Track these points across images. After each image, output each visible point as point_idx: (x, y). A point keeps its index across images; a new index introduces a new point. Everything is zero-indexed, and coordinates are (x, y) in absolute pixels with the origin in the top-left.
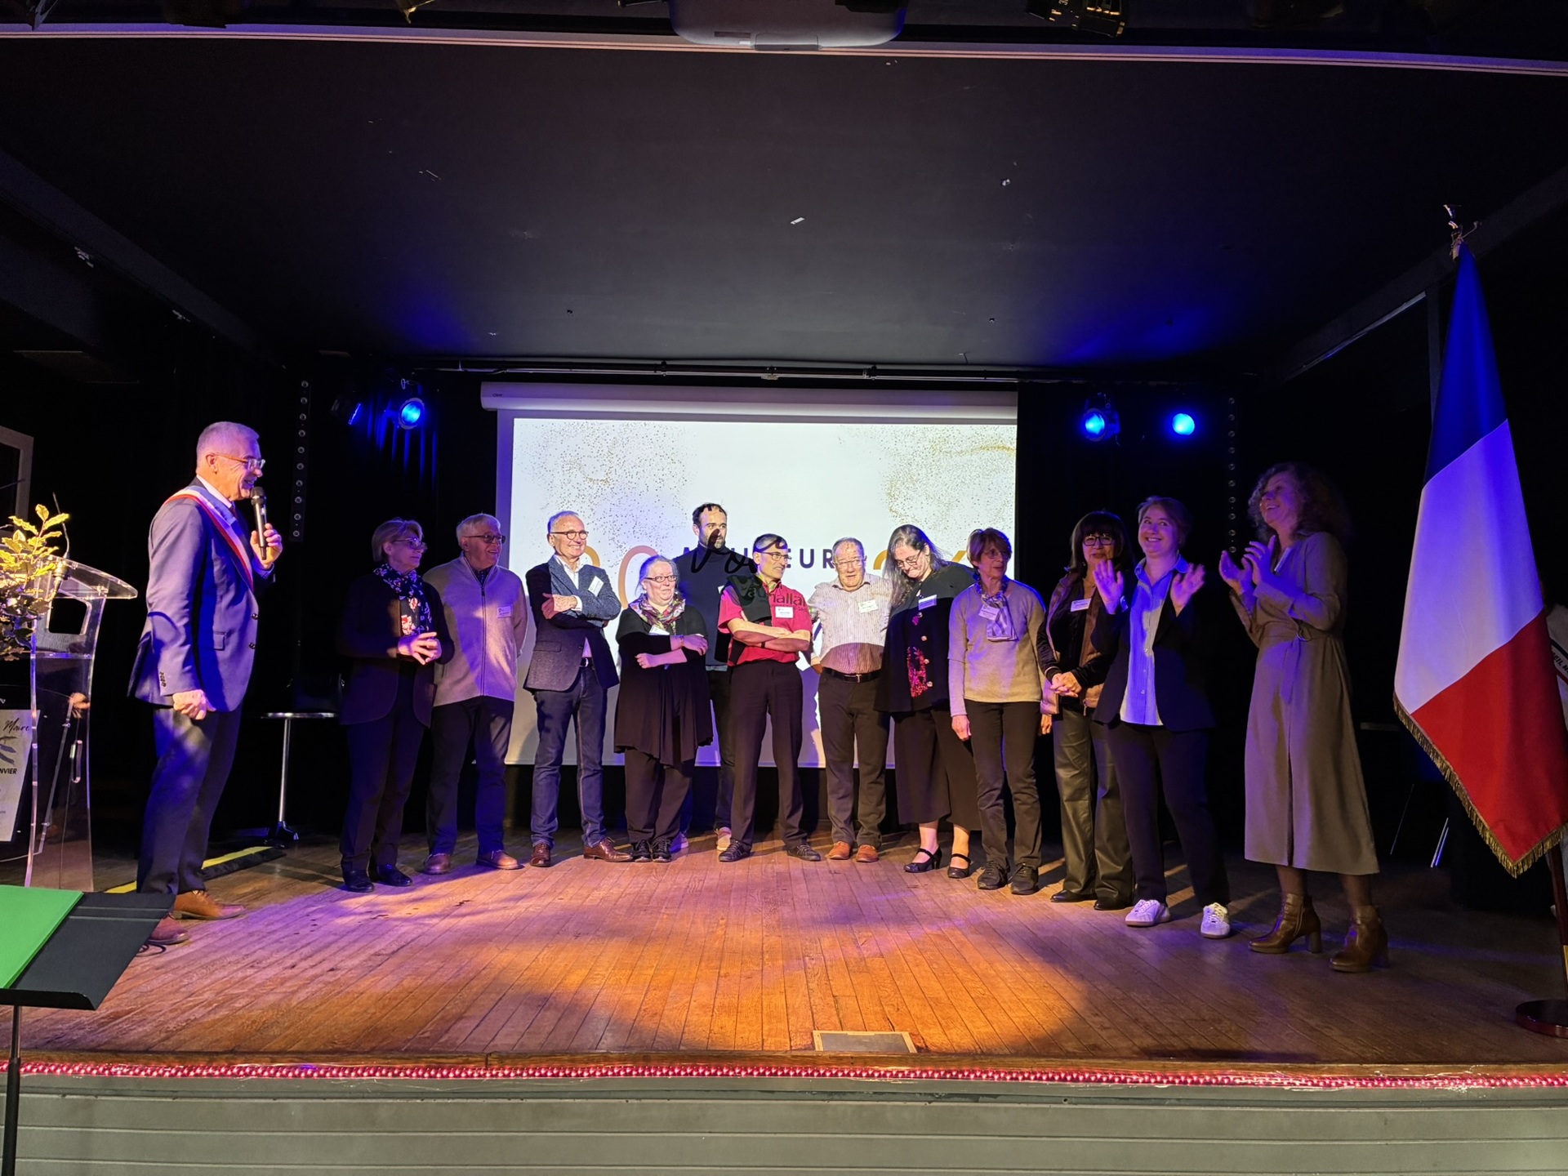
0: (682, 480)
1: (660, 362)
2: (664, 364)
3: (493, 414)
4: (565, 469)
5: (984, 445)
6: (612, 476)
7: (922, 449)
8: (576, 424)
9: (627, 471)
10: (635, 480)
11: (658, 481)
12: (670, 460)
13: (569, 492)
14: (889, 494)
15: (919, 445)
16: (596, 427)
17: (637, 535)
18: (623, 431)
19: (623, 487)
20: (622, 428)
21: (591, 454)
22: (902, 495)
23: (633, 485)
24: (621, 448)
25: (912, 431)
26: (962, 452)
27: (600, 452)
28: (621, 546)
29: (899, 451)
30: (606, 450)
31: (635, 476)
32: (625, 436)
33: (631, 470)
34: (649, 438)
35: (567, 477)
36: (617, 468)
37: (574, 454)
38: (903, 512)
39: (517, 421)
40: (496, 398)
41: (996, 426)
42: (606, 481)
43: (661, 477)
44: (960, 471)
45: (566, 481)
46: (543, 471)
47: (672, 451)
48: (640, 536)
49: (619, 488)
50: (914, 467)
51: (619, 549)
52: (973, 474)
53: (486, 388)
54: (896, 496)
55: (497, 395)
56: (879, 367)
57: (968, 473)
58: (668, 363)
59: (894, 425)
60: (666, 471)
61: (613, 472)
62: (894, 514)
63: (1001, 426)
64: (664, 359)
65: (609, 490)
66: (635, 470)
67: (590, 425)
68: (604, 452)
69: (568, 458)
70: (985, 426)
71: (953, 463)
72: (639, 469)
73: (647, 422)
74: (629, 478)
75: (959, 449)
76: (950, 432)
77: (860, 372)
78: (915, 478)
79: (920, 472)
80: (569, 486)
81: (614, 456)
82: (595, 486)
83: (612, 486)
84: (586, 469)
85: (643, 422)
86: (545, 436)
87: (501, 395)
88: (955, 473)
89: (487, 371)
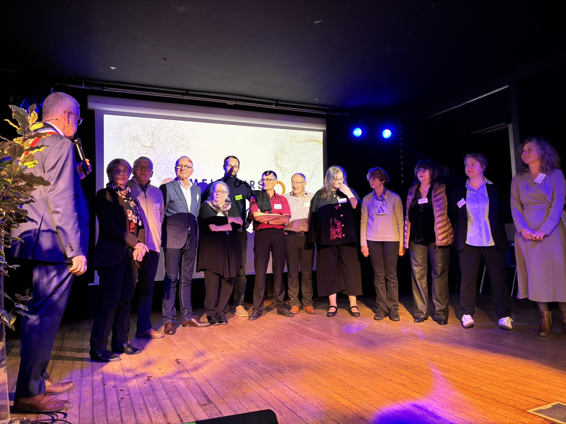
0: (187, 148)
1: (185, 92)
2: (187, 93)
3: (93, 112)
4: (131, 141)
5: (310, 139)
6: (154, 145)
7: (287, 139)
8: (136, 119)
9: (161, 143)
10: (165, 147)
11: (176, 148)
12: (181, 139)
13: (133, 152)
14: (275, 158)
15: (286, 138)
16: (146, 121)
17: (167, 173)
18: (159, 124)
19: (160, 150)
20: (158, 123)
21: (144, 134)
22: (280, 158)
23: (164, 149)
24: (158, 132)
25: (283, 132)
26: (302, 141)
27: (148, 133)
28: (160, 178)
29: (278, 140)
30: (151, 133)
31: (165, 145)
32: (160, 127)
33: (163, 142)
34: (171, 128)
35: (132, 144)
36: (157, 141)
37: (135, 133)
38: (281, 166)
39: (105, 116)
40: (96, 103)
41: (314, 132)
42: (152, 147)
43: (178, 146)
44: (301, 150)
45: (132, 146)
46: (120, 141)
47: (182, 134)
48: (169, 173)
49: (158, 150)
50: (284, 147)
51: (159, 179)
52: (306, 151)
53: (90, 98)
54: (278, 159)
55: (97, 102)
56: (279, 103)
57: (304, 150)
58: (189, 92)
59: (276, 129)
60: (180, 144)
61: (155, 143)
62: (277, 166)
63: (315, 132)
64: (187, 90)
65: (153, 151)
66: (165, 143)
67: (142, 120)
68: (150, 133)
69: (132, 136)
70: (310, 131)
71: (298, 146)
72: (168, 142)
73: (170, 120)
74: (162, 146)
75: (301, 140)
76: (297, 133)
77: (272, 104)
78: (285, 152)
79: (286, 149)
80: (133, 149)
81: (155, 135)
82: (146, 149)
83: (154, 150)
84: (141, 141)
85: (168, 120)
86: (120, 124)
87: (98, 102)
88: (299, 150)
89: (98, 89)
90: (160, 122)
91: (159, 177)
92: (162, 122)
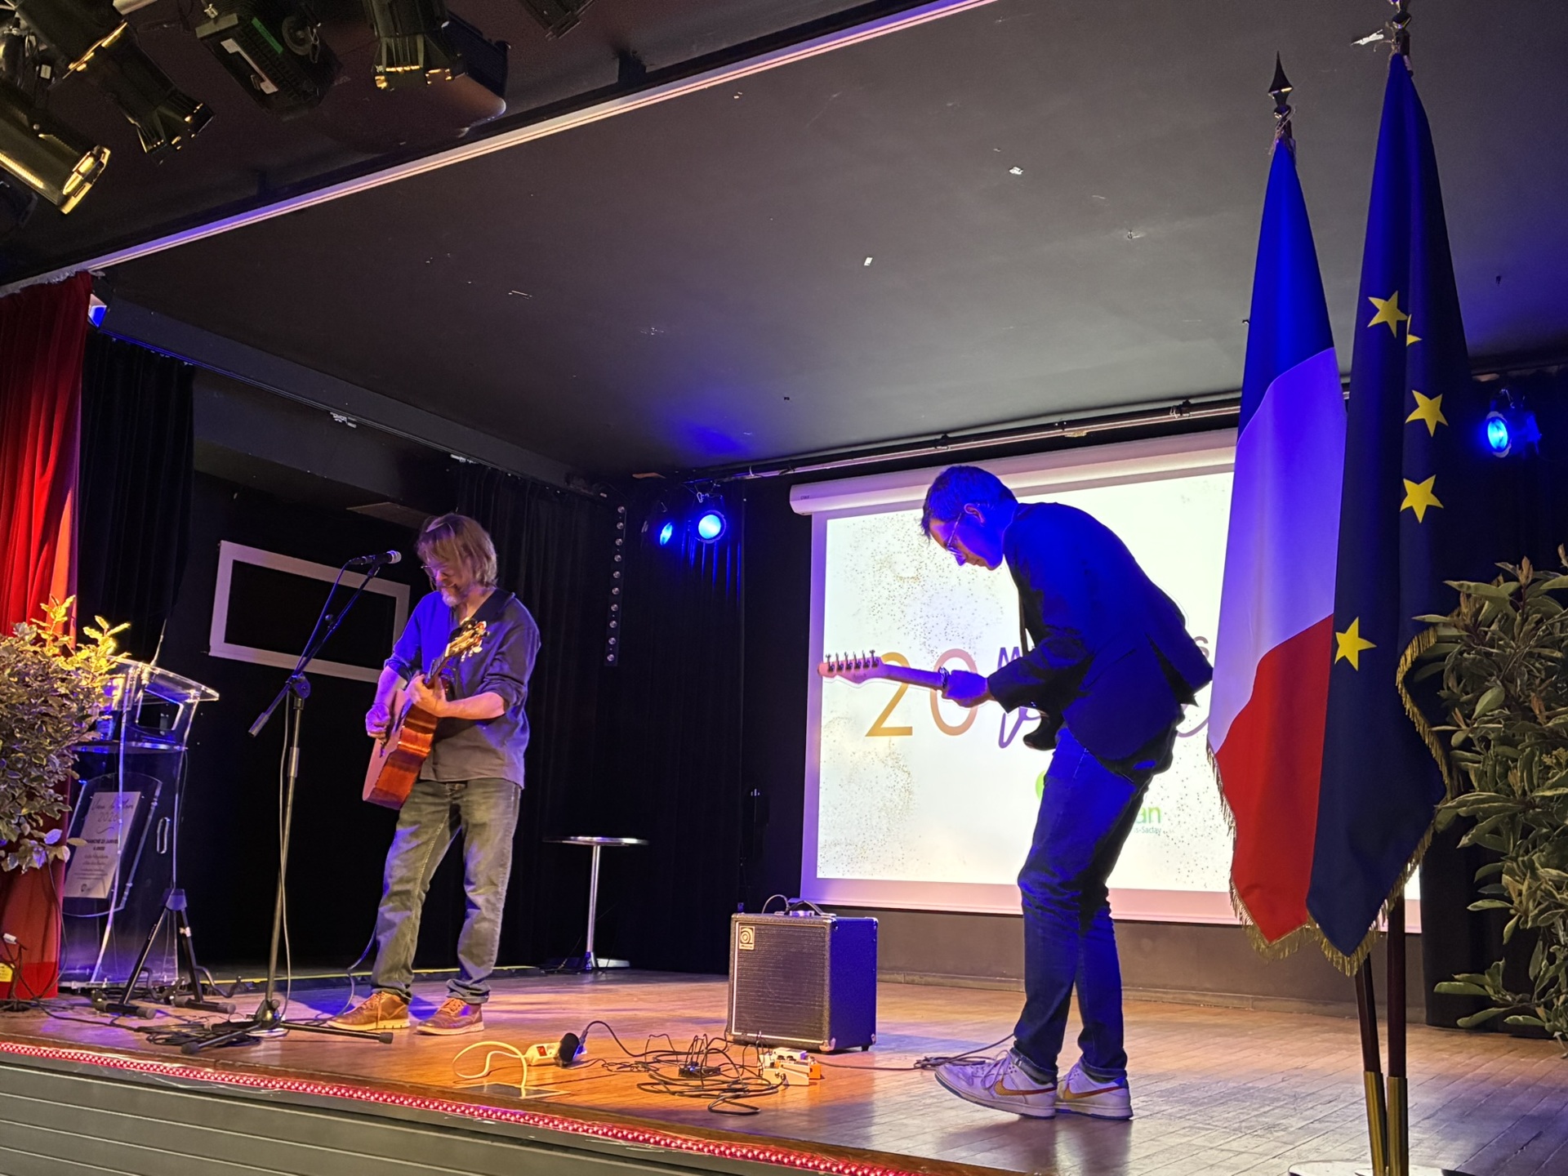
1: (939, 437)
2: (945, 437)
3: (806, 518)
4: (875, 569)
6: (923, 572)
10: (946, 573)
13: (880, 595)
16: (906, 519)
17: (950, 637)
19: (934, 583)
21: (902, 550)
27: (910, 547)
30: (916, 543)
31: (946, 569)
35: (877, 578)
36: (928, 561)
37: (884, 551)
40: (805, 501)
42: (916, 578)
45: (877, 583)
46: (854, 573)
49: (931, 584)
53: (795, 492)
55: (805, 498)
56: (1192, 401)
58: (948, 436)
61: (924, 567)
64: (945, 432)
65: (919, 588)
67: (900, 518)
68: (915, 546)
69: (878, 558)
74: (940, 572)
77: (1166, 411)
80: (881, 588)
81: (924, 548)
82: (905, 585)
83: (922, 583)
84: (897, 567)
86: (856, 535)
89: (776, 473)
91: (931, 649)
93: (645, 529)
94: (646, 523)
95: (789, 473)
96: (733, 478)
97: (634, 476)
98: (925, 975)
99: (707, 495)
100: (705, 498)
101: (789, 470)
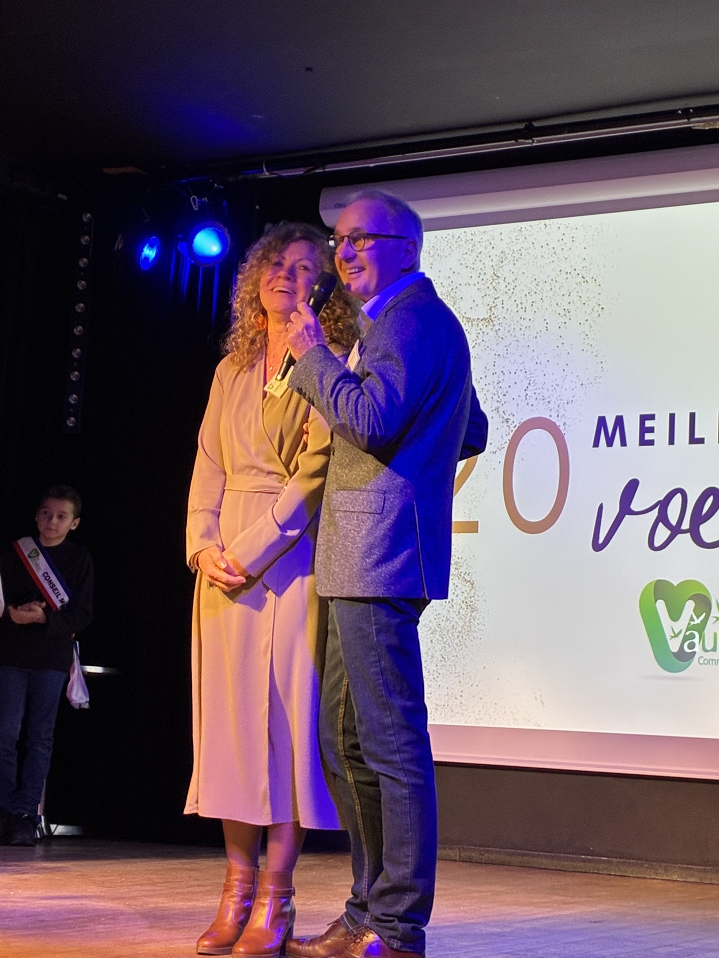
1: (521, 126)
2: (528, 127)
6: (498, 311)
9: (518, 302)
10: (529, 314)
12: (580, 279)
17: (531, 401)
18: (514, 239)
19: (512, 327)
21: (470, 281)
23: (526, 323)
24: (511, 266)
27: (482, 277)
28: (507, 420)
30: (490, 272)
31: (529, 308)
32: (516, 248)
33: (524, 300)
34: (551, 246)
36: (505, 298)
37: (446, 282)
42: (489, 320)
47: (584, 264)
48: (536, 403)
49: (508, 329)
51: (505, 424)
53: (325, 197)
55: (338, 206)
58: (536, 124)
60: (574, 297)
61: (500, 306)
64: (530, 120)
65: (492, 333)
66: (530, 299)
68: (488, 276)
72: (536, 298)
73: (547, 221)
74: (521, 312)
81: (501, 280)
82: (474, 328)
83: (497, 327)
84: (462, 303)
85: (543, 222)
89: (300, 172)
90: (517, 234)
91: (506, 417)
92: (524, 233)
93: (119, 245)
94: (120, 238)
95: (317, 171)
96: (241, 177)
97: (105, 170)
98: (487, 851)
99: (205, 199)
100: (202, 204)
101: (317, 168)
